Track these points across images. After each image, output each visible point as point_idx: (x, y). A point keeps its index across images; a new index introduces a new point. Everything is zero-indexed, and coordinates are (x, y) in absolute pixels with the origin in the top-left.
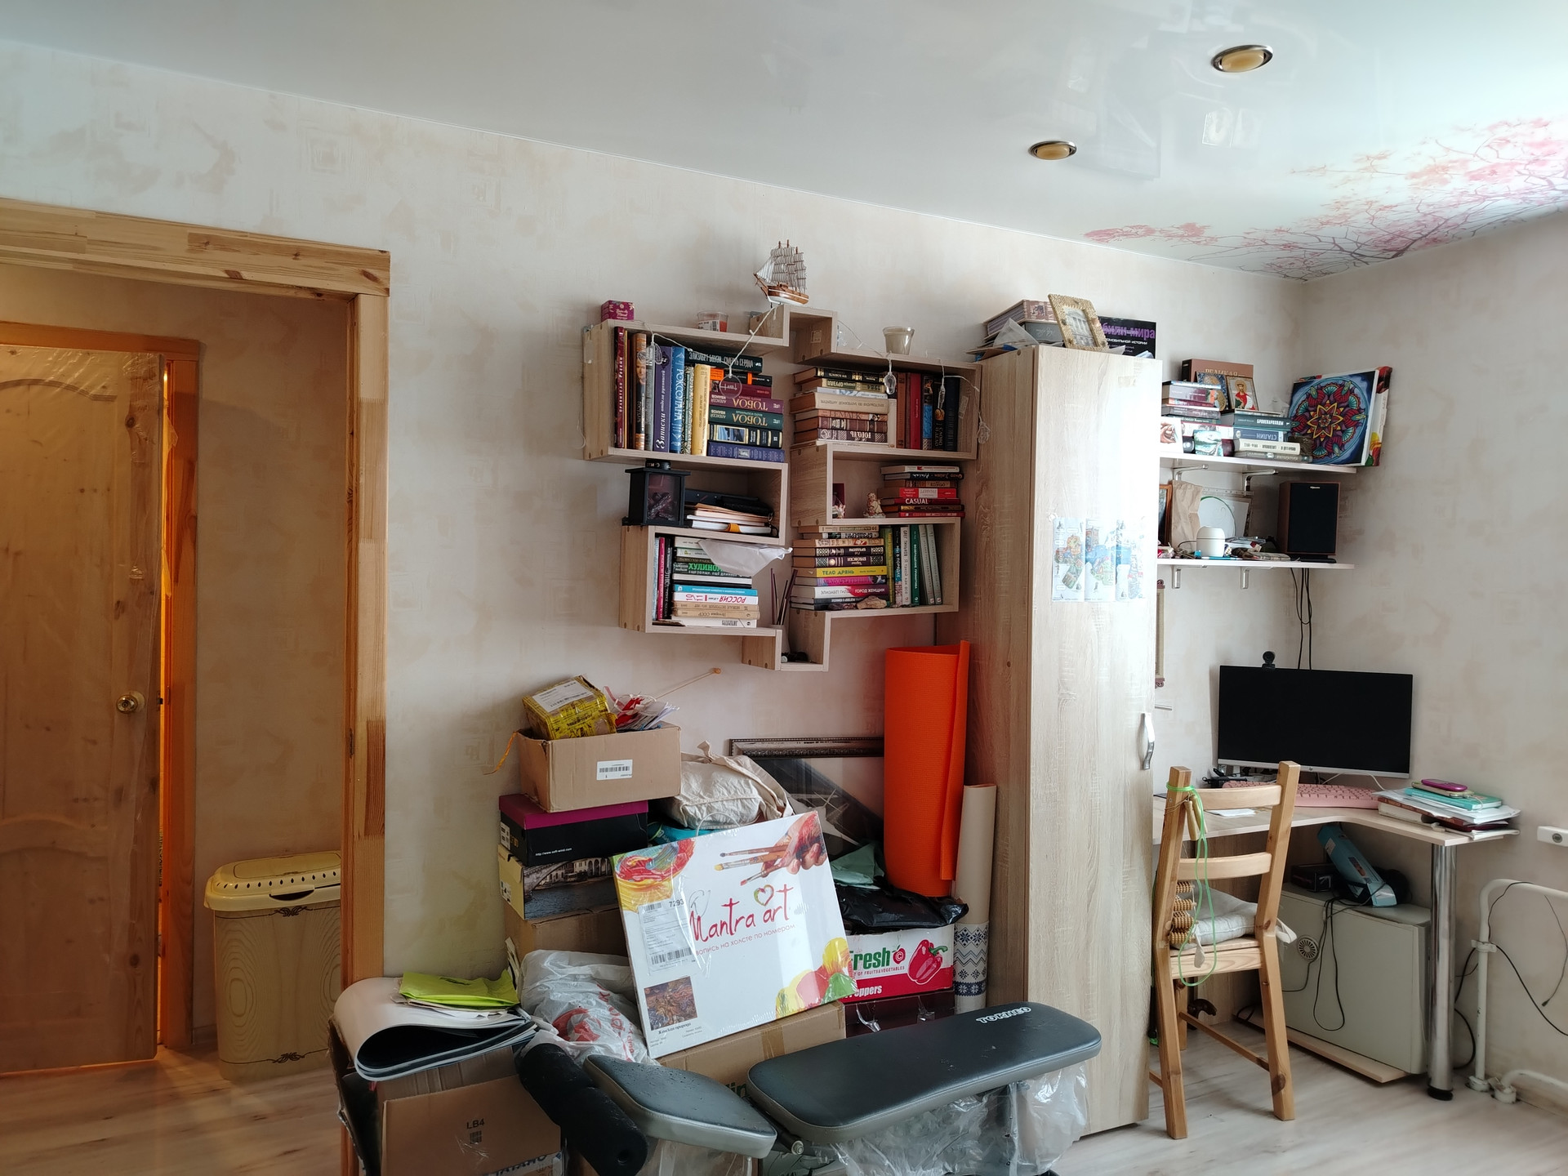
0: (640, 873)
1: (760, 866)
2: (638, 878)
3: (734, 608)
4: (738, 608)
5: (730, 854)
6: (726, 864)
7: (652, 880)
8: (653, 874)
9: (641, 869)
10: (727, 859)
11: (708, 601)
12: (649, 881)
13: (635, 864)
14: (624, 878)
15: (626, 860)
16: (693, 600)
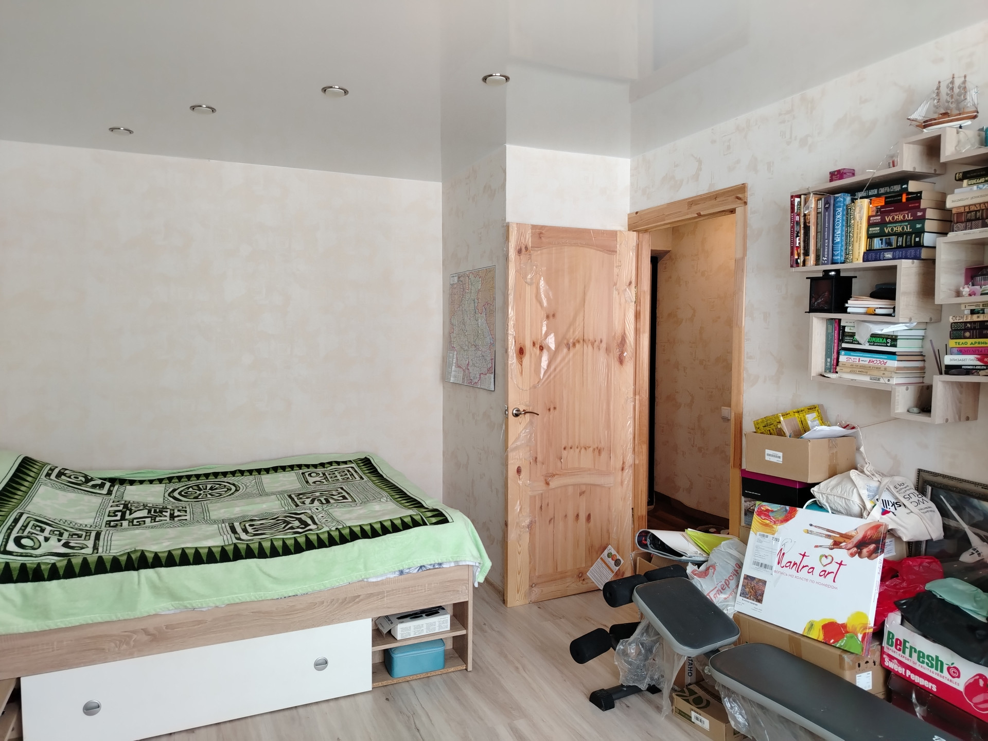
0: (765, 515)
1: (830, 542)
2: (763, 517)
3: (877, 368)
4: (880, 368)
5: (815, 526)
6: (811, 531)
7: (769, 522)
8: (771, 519)
9: (765, 514)
10: (812, 528)
11: (861, 362)
12: (768, 522)
13: (765, 510)
14: (757, 514)
15: (762, 506)
16: (851, 361)
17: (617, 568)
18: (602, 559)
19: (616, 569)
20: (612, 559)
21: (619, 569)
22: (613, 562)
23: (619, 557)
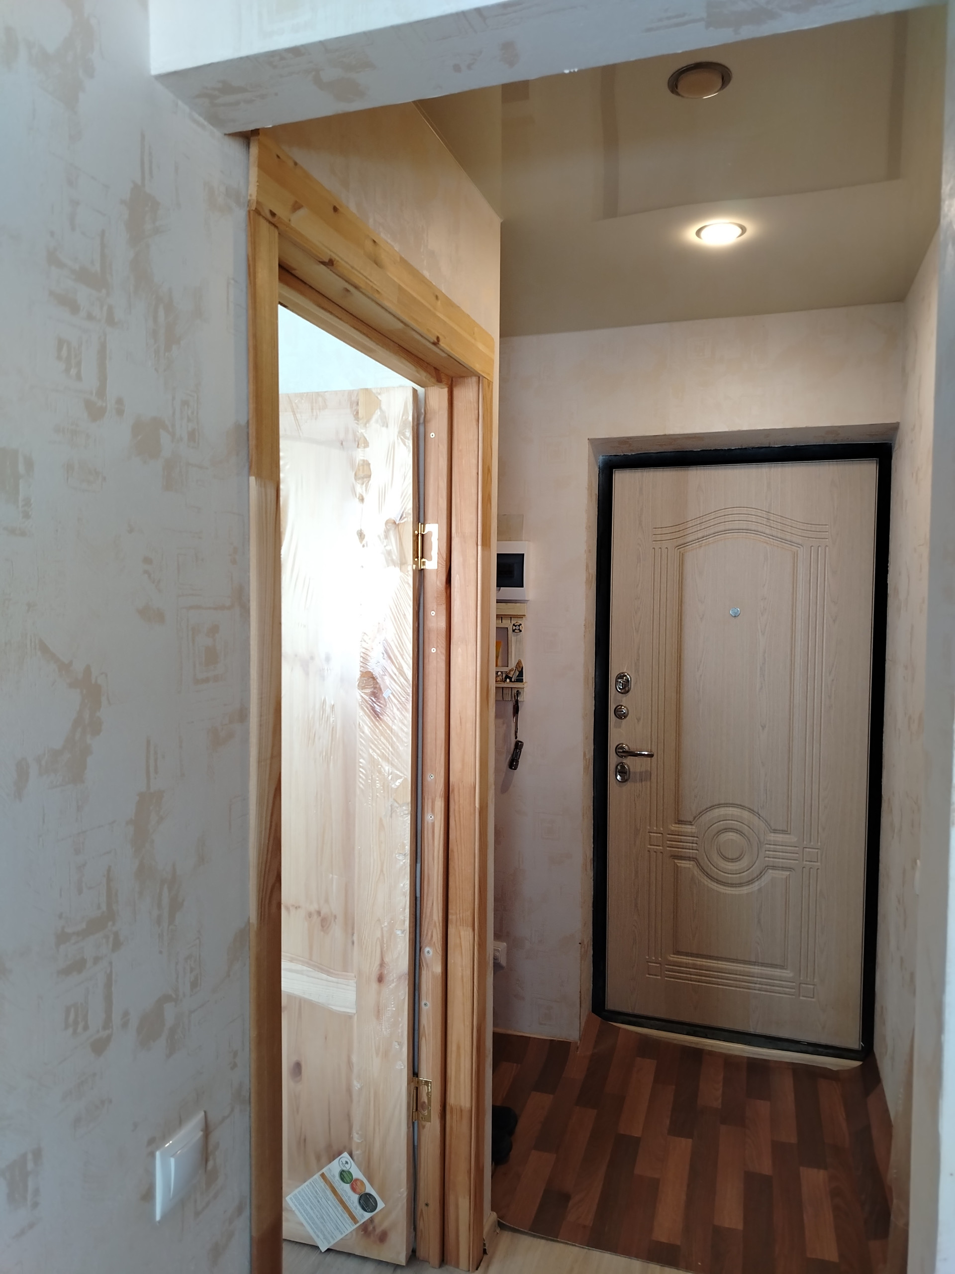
17: (367, 1216)
18: (323, 1175)
19: (363, 1216)
20: (353, 1189)
21: (371, 1220)
22: (355, 1198)
23: (369, 1189)
